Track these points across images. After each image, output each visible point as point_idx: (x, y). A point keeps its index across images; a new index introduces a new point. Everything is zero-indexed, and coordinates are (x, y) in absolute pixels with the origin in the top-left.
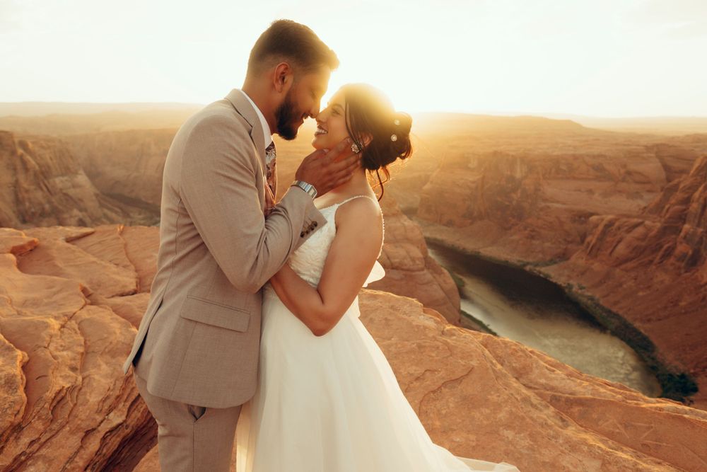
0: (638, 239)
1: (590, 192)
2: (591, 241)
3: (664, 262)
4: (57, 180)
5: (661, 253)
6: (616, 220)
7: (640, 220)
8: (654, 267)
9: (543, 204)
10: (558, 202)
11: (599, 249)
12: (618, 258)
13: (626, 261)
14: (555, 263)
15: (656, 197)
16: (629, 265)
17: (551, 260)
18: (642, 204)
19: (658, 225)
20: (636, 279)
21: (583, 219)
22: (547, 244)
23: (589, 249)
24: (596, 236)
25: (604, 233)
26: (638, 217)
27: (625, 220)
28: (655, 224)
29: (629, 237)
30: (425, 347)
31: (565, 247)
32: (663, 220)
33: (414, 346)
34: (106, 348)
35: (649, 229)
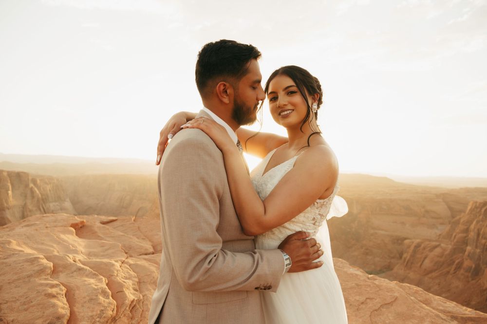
0: (438, 256)
1: (403, 223)
2: (407, 257)
3: (457, 272)
4: (51, 205)
5: (454, 266)
6: (422, 243)
7: (437, 243)
8: (451, 276)
9: (372, 231)
10: (382, 230)
11: (412, 263)
12: (425, 270)
13: (431, 272)
14: (384, 272)
15: (447, 228)
16: (434, 274)
17: (380, 270)
18: (438, 232)
19: (450, 247)
20: (439, 285)
21: (400, 242)
22: (377, 259)
23: (406, 263)
24: (409, 254)
25: (415, 252)
26: (436, 241)
27: (427, 243)
28: (448, 246)
29: (432, 255)
30: (361, 285)
31: (389, 261)
32: (453, 243)
33: (354, 285)
34: (151, 280)
35: (444, 250)
